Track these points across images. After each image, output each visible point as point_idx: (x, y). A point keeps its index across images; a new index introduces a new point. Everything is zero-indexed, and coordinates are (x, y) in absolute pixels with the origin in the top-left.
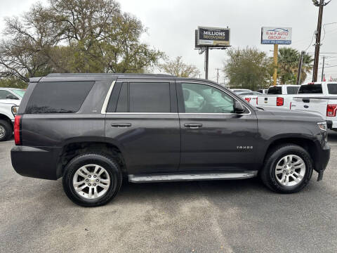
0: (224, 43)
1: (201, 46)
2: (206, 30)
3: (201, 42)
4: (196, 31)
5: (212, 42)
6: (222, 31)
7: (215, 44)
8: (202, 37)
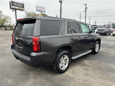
0: (22, 9)
1: (13, 9)
2: (14, 3)
3: (12, 7)
4: (10, 2)
5: (17, 8)
6: (21, 4)
7: (19, 9)
8: (13, 5)
